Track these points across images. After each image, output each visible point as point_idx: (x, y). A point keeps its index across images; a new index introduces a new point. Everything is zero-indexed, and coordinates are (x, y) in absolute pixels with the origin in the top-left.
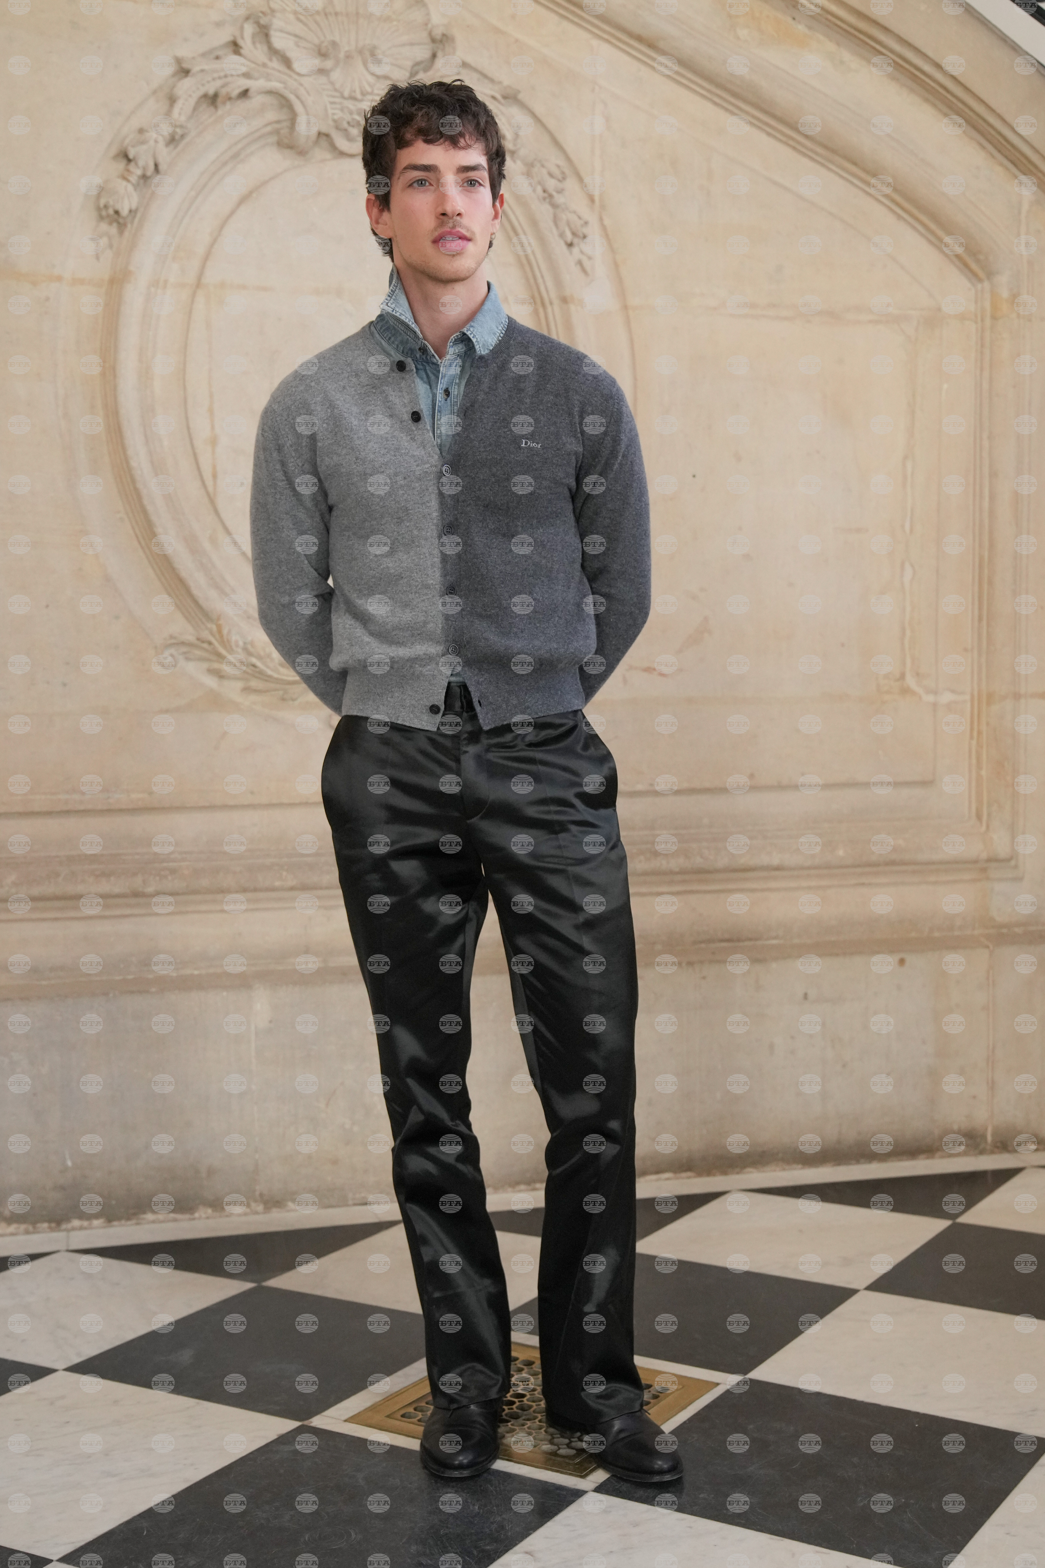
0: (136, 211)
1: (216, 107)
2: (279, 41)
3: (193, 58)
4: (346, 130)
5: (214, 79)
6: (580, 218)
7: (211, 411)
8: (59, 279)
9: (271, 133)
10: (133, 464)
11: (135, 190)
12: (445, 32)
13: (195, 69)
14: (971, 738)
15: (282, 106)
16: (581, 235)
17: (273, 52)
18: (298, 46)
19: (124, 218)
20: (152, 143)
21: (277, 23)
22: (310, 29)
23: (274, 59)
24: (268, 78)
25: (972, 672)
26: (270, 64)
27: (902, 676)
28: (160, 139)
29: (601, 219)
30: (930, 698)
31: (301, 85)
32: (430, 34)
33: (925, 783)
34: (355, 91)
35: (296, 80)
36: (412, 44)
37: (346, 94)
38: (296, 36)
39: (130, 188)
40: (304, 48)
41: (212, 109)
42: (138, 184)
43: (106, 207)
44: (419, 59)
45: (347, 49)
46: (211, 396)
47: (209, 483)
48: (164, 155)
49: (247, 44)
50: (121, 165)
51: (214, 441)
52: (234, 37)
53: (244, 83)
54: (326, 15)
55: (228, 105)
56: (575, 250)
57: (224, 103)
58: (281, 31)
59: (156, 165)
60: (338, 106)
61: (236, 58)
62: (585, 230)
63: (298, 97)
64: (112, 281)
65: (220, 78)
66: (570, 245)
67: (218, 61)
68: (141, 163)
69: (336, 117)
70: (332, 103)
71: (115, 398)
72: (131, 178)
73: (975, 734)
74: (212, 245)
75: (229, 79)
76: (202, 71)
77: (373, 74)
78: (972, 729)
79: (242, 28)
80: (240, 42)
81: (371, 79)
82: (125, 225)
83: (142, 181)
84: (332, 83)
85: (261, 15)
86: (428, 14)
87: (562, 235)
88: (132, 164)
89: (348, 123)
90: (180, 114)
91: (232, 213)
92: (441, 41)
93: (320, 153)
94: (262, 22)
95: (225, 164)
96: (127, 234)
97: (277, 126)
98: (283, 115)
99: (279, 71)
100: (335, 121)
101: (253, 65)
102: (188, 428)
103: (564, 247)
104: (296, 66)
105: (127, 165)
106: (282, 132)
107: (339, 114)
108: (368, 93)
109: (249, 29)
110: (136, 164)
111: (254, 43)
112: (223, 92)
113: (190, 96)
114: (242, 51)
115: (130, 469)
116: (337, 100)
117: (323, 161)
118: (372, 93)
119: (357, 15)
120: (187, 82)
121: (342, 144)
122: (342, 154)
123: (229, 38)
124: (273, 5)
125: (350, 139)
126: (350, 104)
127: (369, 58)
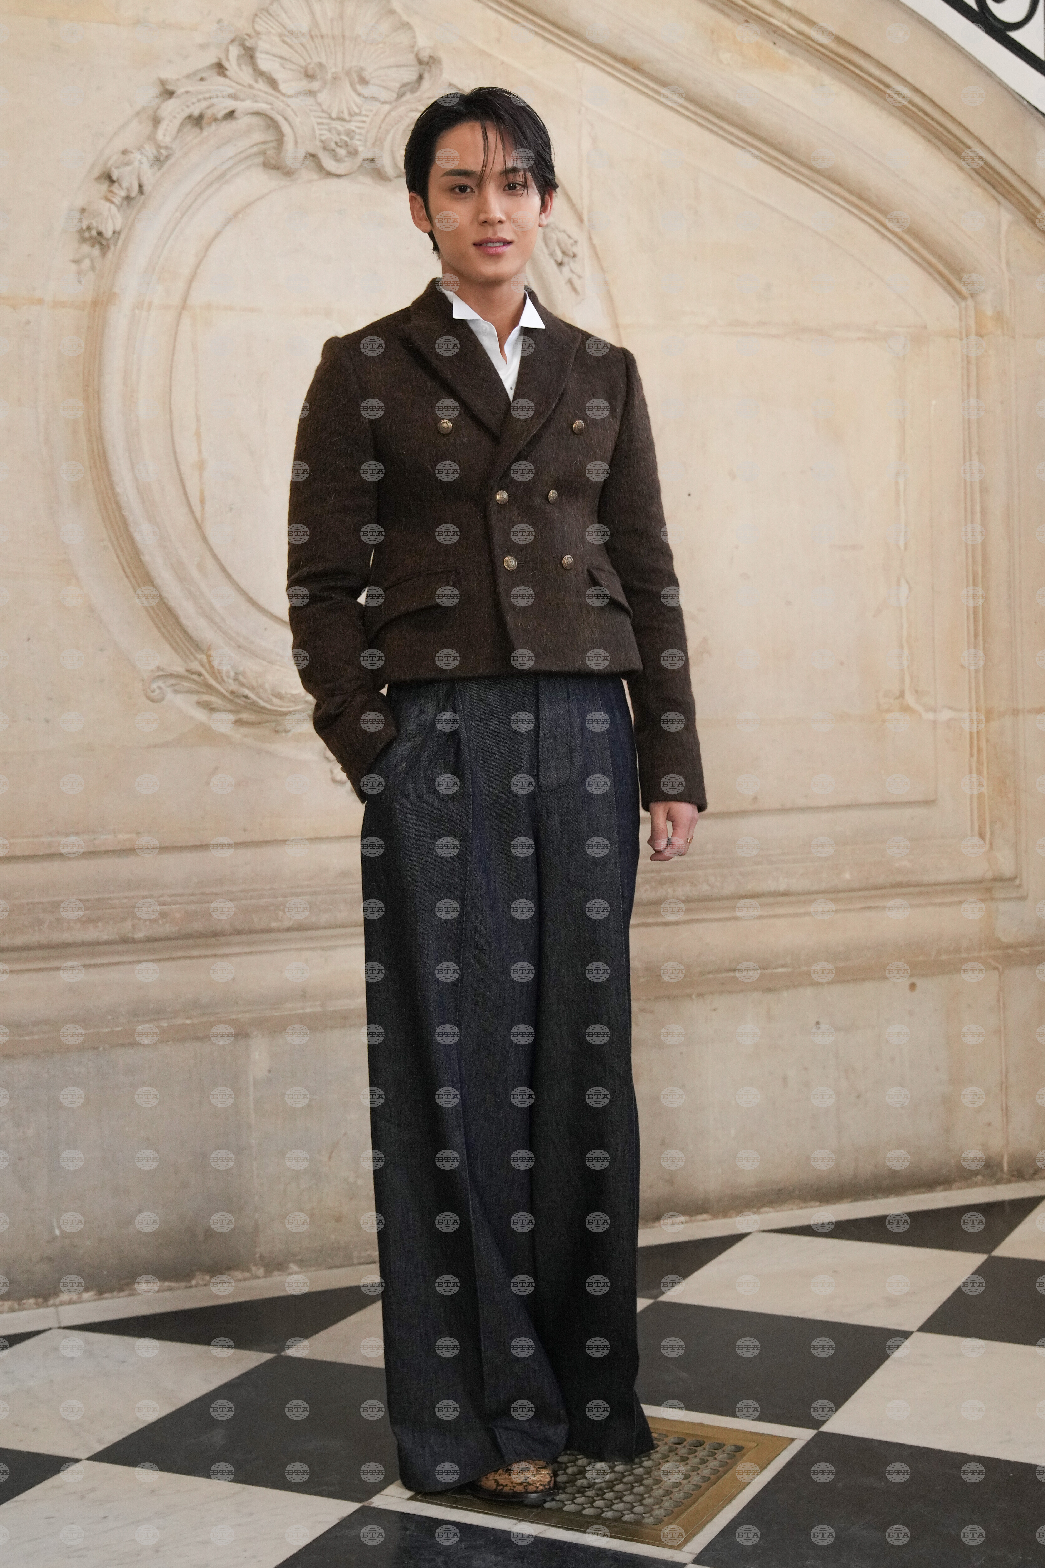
0: (119, 233)
1: (201, 128)
2: (265, 63)
3: (178, 80)
4: (334, 150)
5: (199, 101)
6: (570, 237)
7: (198, 434)
8: (40, 302)
9: (256, 154)
10: (119, 490)
11: (119, 211)
12: (432, 55)
13: (180, 91)
14: (971, 755)
15: (268, 127)
16: (572, 255)
17: (259, 73)
18: (284, 68)
19: (107, 239)
20: (136, 164)
21: (262, 45)
22: (297, 52)
23: (260, 80)
24: (254, 98)
25: (970, 688)
26: (256, 86)
27: (902, 694)
28: (144, 160)
29: (590, 239)
30: (930, 716)
31: (289, 106)
32: (417, 56)
33: (928, 803)
34: (342, 112)
35: (283, 101)
36: (398, 66)
37: (334, 115)
38: (282, 58)
39: (114, 209)
40: (290, 69)
41: (197, 130)
42: (122, 205)
43: (89, 228)
44: (406, 80)
45: (333, 70)
46: (198, 419)
47: (197, 509)
48: (149, 176)
49: (232, 66)
50: (104, 187)
51: (201, 466)
52: (220, 59)
53: (231, 104)
54: (312, 37)
55: (214, 127)
56: (566, 269)
57: (209, 124)
58: (267, 53)
59: (140, 186)
60: (326, 127)
61: (221, 79)
62: (575, 249)
63: (285, 118)
64: (95, 303)
65: (205, 99)
66: (560, 264)
67: (202, 83)
68: (125, 184)
69: (323, 138)
70: (319, 124)
71: (100, 421)
72: (114, 199)
73: (975, 750)
74: (198, 267)
76: (187, 92)
77: (359, 95)
78: (971, 747)
79: (227, 51)
80: (225, 64)
81: (358, 100)
82: (108, 246)
83: (125, 203)
84: (320, 104)
85: (246, 37)
86: (414, 37)
87: (552, 255)
88: (116, 185)
89: (336, 143)
90: (164, 135)
91: (218, 234)
92: (428, 63)
93: (307, 174)
94: (248, 44)
95: (210, 185)
96: (110, 255)
97: (264, 147)
98: (270, 136)
99: (266, 93)
100: (322, 141)
101: (239, 87)
102: (175, 453)
103: (555, 267)
104: (282, 87)
105: (110, 186)
106: (268, 152)
107: (327, 135)
108: (356, 114)
109: (234, 51)
110: (120, 185)
111: (239, 65)
112: (209, 112)
113: (175, 117)
114: (228, 73)
115: (115, 495)
116: (325, 121)
117: (310, 181)
118: (359, 114)
119: (343, 36)
120: (171, 104)
121: (329, 164)
122: (329, 174)
123: (214, 60)
124: (257, 28)
125: (337, 159)
126: (338, 125)
127: (356, 79)
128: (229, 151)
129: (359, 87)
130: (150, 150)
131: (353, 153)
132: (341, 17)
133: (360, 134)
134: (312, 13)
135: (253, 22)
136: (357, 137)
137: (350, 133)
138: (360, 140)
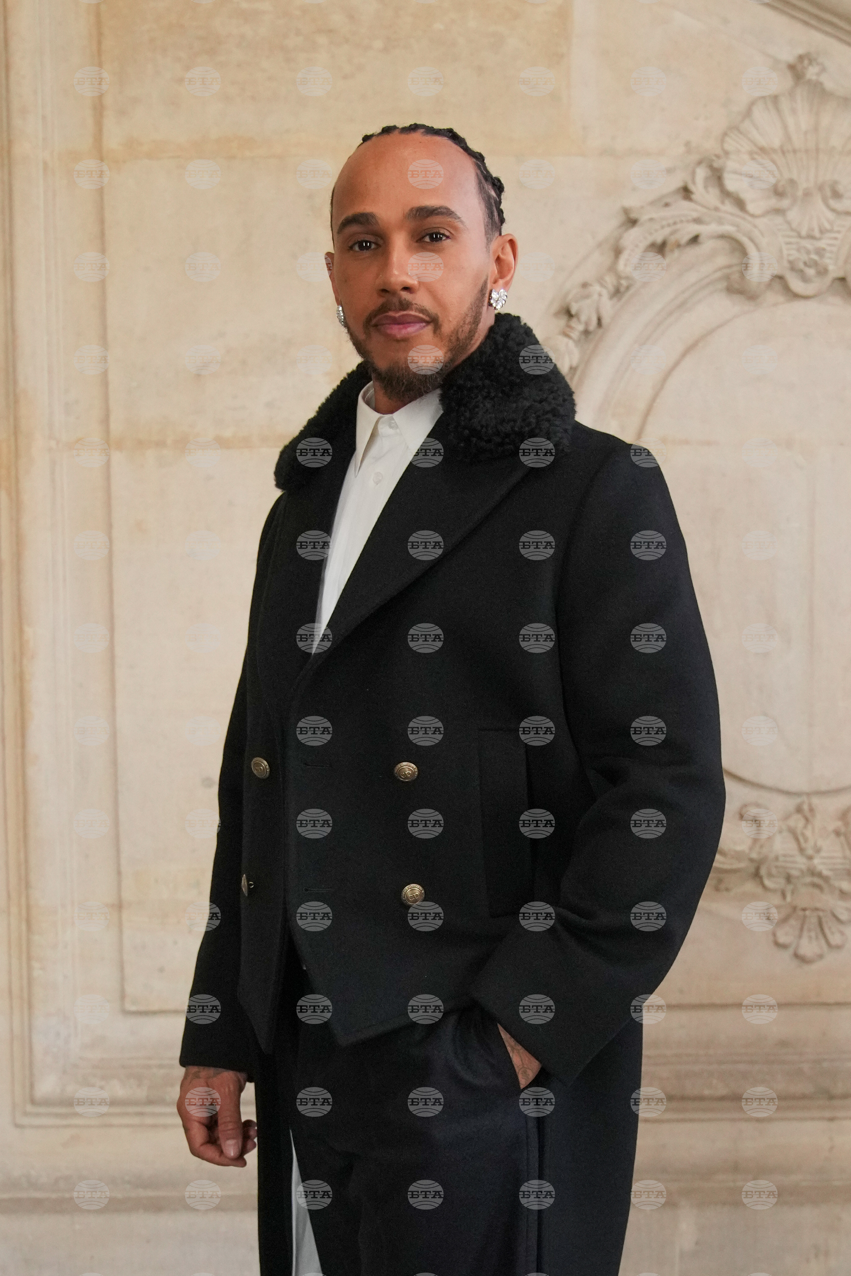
1: (664, 256)
2: (732, 183)
3: (642, 207)
4: (801, 271)
5: (663, 227)
9: (720, 279)
11: (577, 346)
13: (644, 218)
15: (734, 250)
17: (726, 194)
20: (596, 297)
21: (731, 164)
23: (727, 202)
24: (720, 221)
26: (722, 207)
28: (605, 292)
31: (755, 226)
34: (813, 230)
35: (749, 222)
37: (804, 233)
39: (571, 344)
40: (760, 188)
41: (659, 256)
42: (580, 340)
45: (805, 186)
48: (608, 307)
49: (698, 189)
50: (565, 319)
52: (686, 183)
53: (694, 229)
54: (783, 152)
55: (676, 253)
57: (672, 251)
58: (735, 172)
59: (599, 320)
60: (794, 246)
61: (686, 204)
63: (751, 240)
67: (667, 209)
68: (583, 318)
69: (791, 258)
70: (787, 243)
72: (572, 335)
74: (654, 399)
75: (678, 226)
76: (651, 220)
77: (833, 210)
79: (693, 173)
80: (691, 187)
81: (830, 215)
83: (583, 337)
84: (789, 223)
85: (714, 158)
88: (574, 320)
89: (805, 264)
90: (626, 265)
91: (677, 364)
93: (772, 297)
94: (716, 165)
95: (670, 314)
97: (727, 271)
98: (735, 259)
99: (732, 214)
100: (790, 262)
101: (704, 210)
104: (750, 207)
105: (570, 320)
106: (733, 277)
107: (794, 255)
108: (828, 231)
109: (701, 173)
110: (579, 320)
111: (706, 187)
112: (672, 239)
113: (637, 246)
114: (693, 197)
116: (793, 240)
117: (775, 305)
118: (831, 231)
119: (817, 150)
120: (634, 232)
121: (796, 285)
122: (796, 296)
123: (680, 184)
124: (727, 147)
125: (805, 279)
126: (808, 244)
127: (828, 193)
128: (692, 277)
129: (833, 203)
130: (610, 280)
131: (823, 272)
132: (816, 129)
133: (831, 252)
134: (785, 127)
135: (722, 141)
136: (828, 255)
137: (820, 252)
138: (830, 258)
